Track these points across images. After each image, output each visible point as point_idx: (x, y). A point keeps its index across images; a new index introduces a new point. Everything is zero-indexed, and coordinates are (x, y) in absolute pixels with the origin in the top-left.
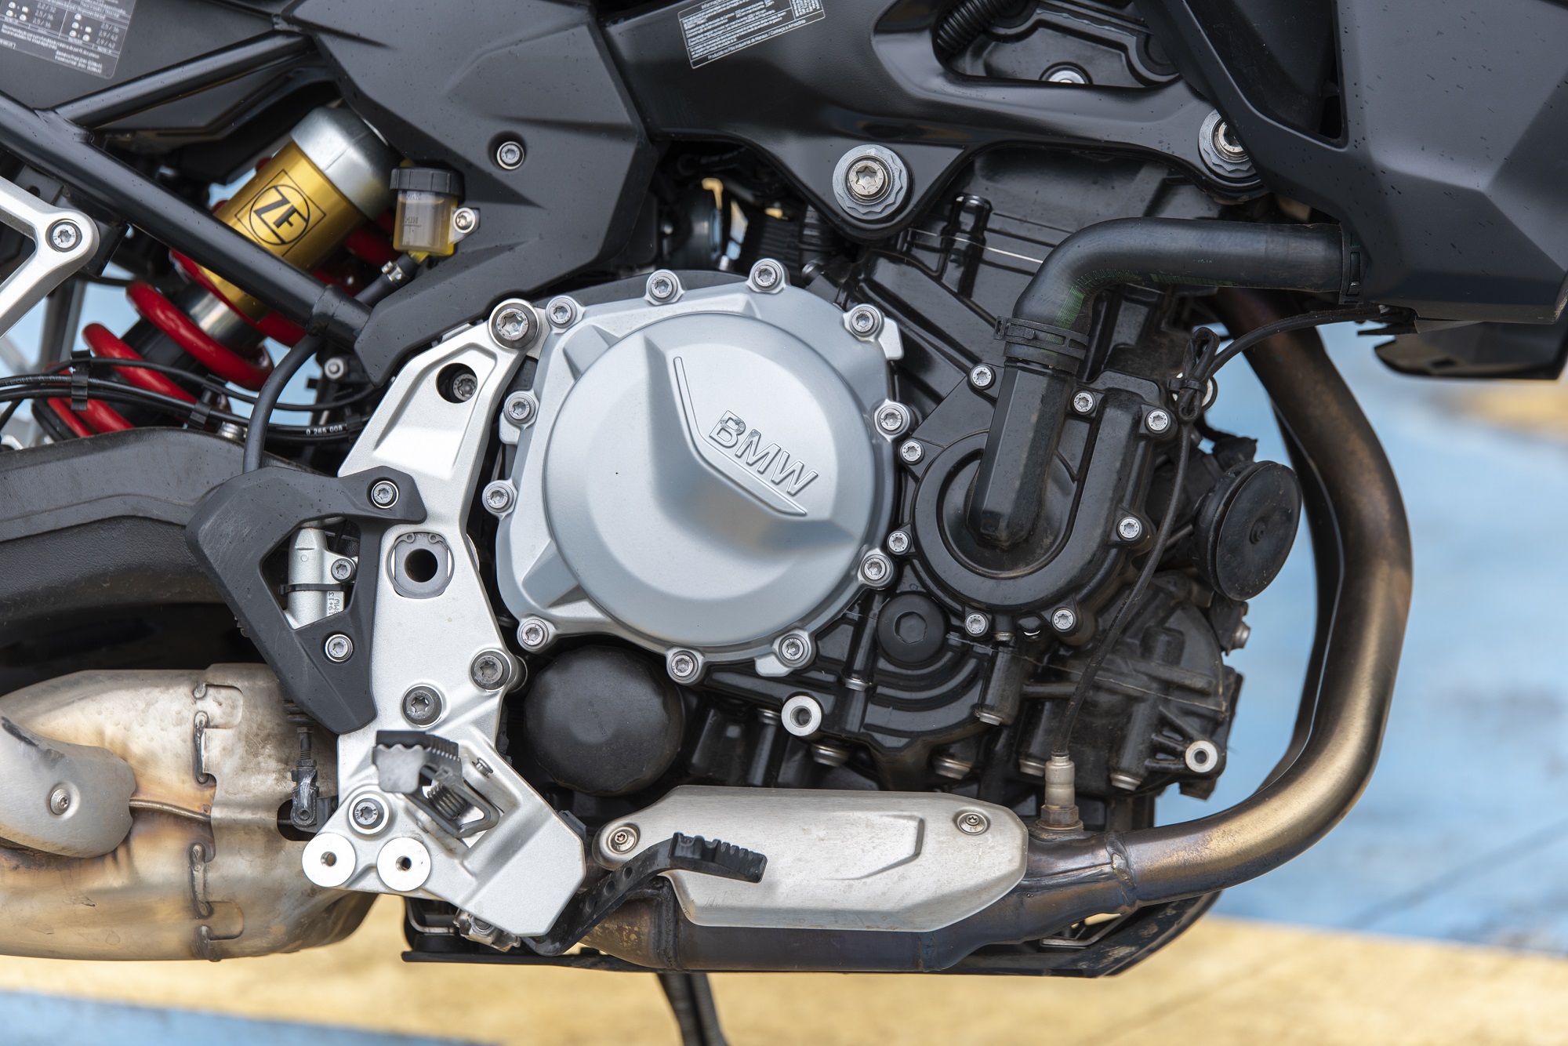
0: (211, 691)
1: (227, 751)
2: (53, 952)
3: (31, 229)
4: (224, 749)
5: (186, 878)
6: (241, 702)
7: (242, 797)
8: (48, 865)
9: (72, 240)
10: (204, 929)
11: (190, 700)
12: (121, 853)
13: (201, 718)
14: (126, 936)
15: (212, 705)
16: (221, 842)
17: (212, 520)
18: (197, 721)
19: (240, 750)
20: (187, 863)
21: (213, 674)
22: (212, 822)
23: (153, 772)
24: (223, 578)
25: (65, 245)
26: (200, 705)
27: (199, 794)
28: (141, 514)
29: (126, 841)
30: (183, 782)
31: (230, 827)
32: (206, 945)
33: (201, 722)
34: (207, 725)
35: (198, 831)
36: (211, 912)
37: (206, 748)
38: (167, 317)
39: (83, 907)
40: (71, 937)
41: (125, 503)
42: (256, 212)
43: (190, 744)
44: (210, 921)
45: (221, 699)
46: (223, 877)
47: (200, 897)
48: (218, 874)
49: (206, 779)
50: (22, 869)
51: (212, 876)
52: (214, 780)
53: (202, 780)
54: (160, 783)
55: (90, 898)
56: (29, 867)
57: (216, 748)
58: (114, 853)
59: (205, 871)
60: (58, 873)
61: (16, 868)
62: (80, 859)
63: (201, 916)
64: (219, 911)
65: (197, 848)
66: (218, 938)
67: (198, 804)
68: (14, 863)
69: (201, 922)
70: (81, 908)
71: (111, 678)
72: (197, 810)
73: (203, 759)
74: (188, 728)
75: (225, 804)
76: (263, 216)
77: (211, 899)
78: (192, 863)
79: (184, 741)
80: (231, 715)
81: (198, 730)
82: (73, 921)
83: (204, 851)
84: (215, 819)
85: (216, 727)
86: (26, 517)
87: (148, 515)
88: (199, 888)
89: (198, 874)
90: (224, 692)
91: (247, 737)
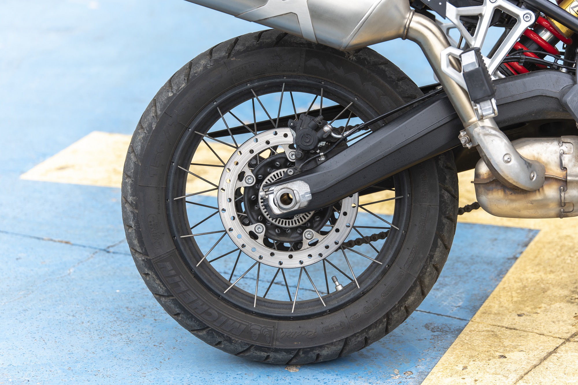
0: (564, 144)
1: (570, 161)
2: (519, 216)
3: (518, 16)
4: (569, 160)
5: (559, 196)
6: (572, 147)
7: (575, 173)
8: (520, 193)
9: (529, 19)
10: (562, 210)
11: (558, 147)
12: (541, 190)
13: (561, 151)
14: (540, 212)
15: (565, 147)
16: (569, 186)
17: (571, 96)
18: (561, 152)
19: (574, 161)
20: (559, 192)
21: (563, 139)
22: (568, 181)
23: (549, 167)
24: (574, 113)
25: (527, 20)
26: (561, 148)
27: (562, 173)
28: (544, 95)
29: (542, 187)
30: (557, 169)
31: (572, 182)
32: (562, 214)
33: (562, 153)
34: (564, 154)
35: (562, 183)
36: (565, 205)
37: (564, 160)
38: (534, 36)
39: (530, 204)
40: (525, 213)
41: (539, 92)
42: (571, 8)
43: (559, 159)
44: (564, 208)
45: (567, 146)
46: (569, 196)
47: (563, 201)
48: (568, 195)
49: (565, 169)
50: (513, 194)
51: (566, 195)
52: (566, 169)
53: (562, 169)
54: (551, 170)
55: (532, 202)
56: (515, 194)
57: (567, 160)
58: (539, 190)
59: (564, 194)
60: (523, 195)
61: (511, 194)
62: (529, 191)
63: (562, 206)
64: (567, 205)
65: (562, 188)
66: (566, 212)
67: (562, 175)
68: (511, 193)
69: (562, 208)
70: (529, 205)
71: (535, 140)
72: (561, 177)
73: (563, 163)
74: (558, 155)
75: (571, 176)
76: (574, 9)
77: (566, 202)
78: (561, 192)
79: (557, 158)
80: (570, 150)
81: (561, 155)
82: (527, 208)
83: (564, 188)
84: (569, 180)
85: (566, 154)
86: (512, 96)
87: (546, 95)
88: (563, 199)
89: (562, 195)
90: (568, 144)
91: (575, 157)
